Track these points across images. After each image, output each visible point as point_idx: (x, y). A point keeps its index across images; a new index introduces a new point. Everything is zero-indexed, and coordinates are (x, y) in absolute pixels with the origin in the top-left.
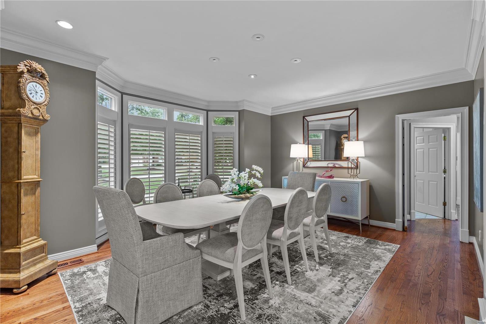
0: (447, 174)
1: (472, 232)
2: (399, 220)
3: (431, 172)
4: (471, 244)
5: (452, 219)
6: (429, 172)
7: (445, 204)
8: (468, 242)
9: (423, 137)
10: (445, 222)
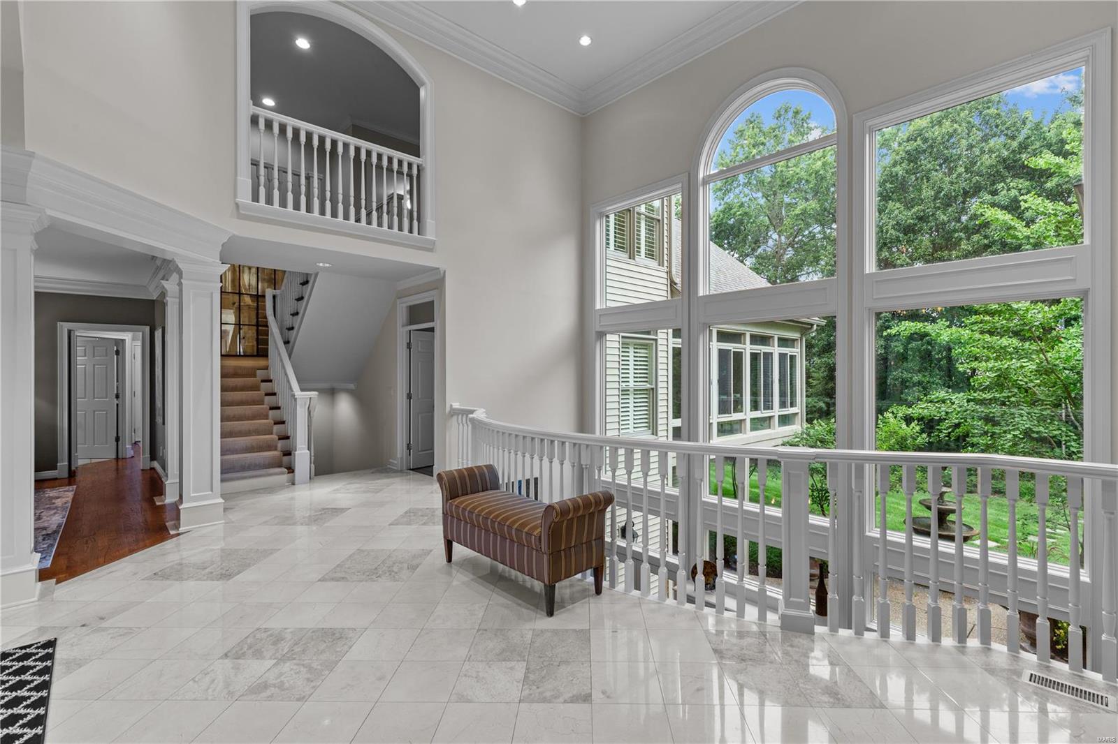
0: (120, 399)
1: (153, 456)
2: (63, 464)
3: (97, 398)
4: (153, 469)
5: (128, 457)
6: (94, 398)
7: (117, 439)
8: (149, 468)
9: (83, 348)
10: (117, 461)
